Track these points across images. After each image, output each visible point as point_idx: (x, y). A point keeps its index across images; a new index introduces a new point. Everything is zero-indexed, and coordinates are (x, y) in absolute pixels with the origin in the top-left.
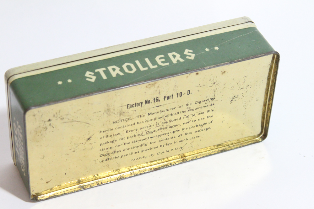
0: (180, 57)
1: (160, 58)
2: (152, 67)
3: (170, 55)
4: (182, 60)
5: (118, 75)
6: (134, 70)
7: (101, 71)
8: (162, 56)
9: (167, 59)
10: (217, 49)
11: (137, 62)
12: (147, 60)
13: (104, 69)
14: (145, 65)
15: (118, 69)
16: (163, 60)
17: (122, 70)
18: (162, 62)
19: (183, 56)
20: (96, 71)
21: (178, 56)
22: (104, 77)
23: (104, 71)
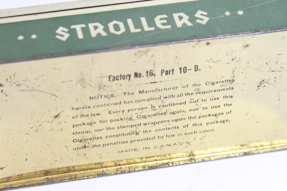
0: (189, 20)
1: (161, 19)
2: (146, 28)
3: (176, 16)
4: (189, 24)
5: (99, 35)
6: (123, 30)
7: (78, 28)
8: (165, 16)
9: (170, 21)
10: (241, 14)
11: (130, 21)
12: (143, 20)
13: (83, 26)
14: (138, 25)
15: (101, 27)
16: (165, 21)
17: (106, 29)
18: (163, 24)
19: (192, 19)
20: (73, 27)
21: (186, 18)
22: (80, 36)
23: (82, 28)
